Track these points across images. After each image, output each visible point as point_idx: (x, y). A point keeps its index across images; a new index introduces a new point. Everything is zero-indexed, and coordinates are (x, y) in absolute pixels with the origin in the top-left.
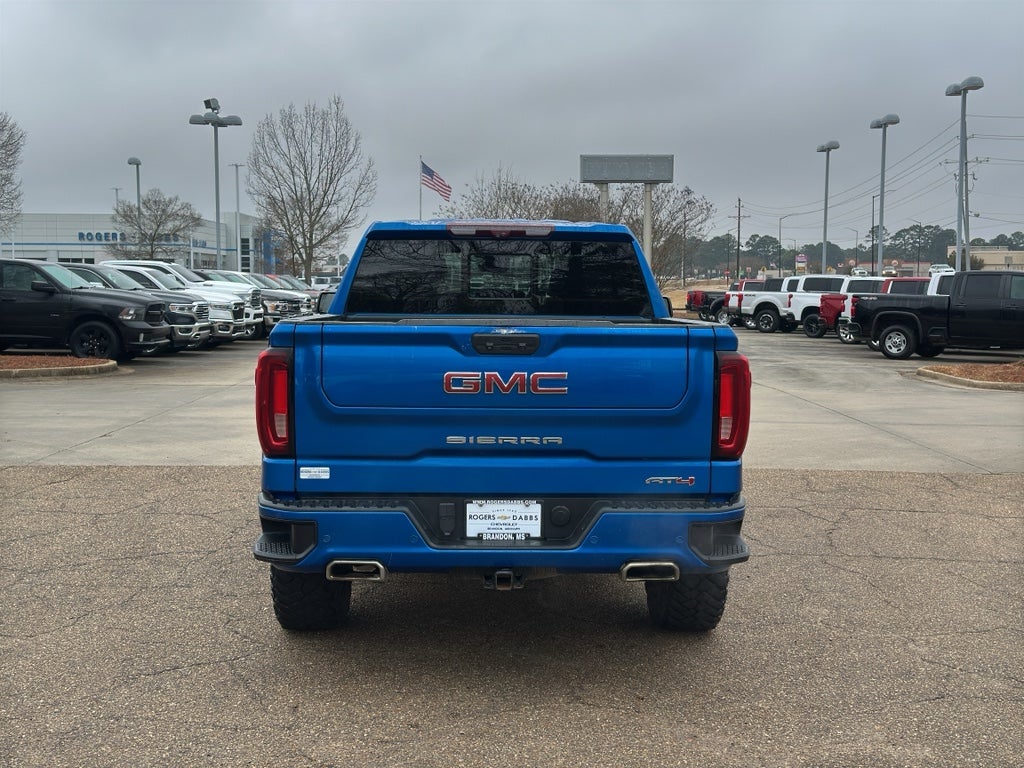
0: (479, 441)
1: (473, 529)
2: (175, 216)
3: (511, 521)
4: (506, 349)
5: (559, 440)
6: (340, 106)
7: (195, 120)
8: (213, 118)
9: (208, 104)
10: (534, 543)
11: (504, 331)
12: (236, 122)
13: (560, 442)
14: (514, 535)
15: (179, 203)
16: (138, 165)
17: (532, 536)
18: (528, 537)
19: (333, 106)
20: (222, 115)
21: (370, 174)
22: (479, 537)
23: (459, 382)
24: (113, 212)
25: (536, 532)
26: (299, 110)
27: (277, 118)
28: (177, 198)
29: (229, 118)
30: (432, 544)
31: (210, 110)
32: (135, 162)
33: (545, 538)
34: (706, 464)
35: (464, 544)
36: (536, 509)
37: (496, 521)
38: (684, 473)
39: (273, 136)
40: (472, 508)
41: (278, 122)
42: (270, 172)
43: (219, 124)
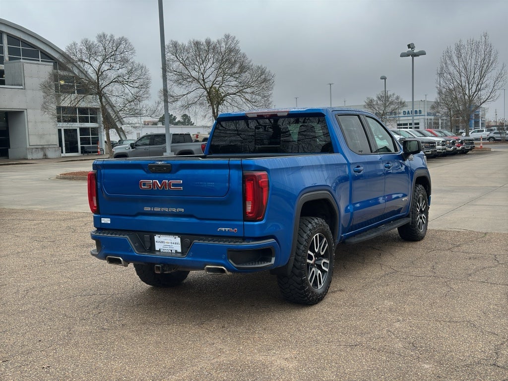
0: (155, 210)
1: (158, 247)
2: (391, 103)
3: (170, 244)
4: (160, 170)
5: (183, 210)
6: (487, 38)
7: (403, 55)
8: (412, 53)
9: (409, 46)
10: (179, 255)
11: (160, 163)
12: (423, 53)
13: (183, 211)
14: (171, 250)
15: (395, 96)
16: (385, 80)
17: (178, 251)
18: (176, 251)
19: (483, 38)
20: (416, 51)
21: (503, 72)
22: (159, 251)
23: (144, 185)
24: (365, 104)
25: (179, 250)
26: (464, 42)
27: (453, 48)
28: (394, 94)
29: (419, 52)
30: (137, 252)
31: (410, 49)
32: (384, 78)
33: (183, 253)
34: (241, 223)
35: (153, 253)
36: (178, 240)
37: (165, 244)
38: (233, 227)
39: (450, 57)
40: (157, 238)
41: (454, 50)
42: (449, 76)
43: (414, 55)
